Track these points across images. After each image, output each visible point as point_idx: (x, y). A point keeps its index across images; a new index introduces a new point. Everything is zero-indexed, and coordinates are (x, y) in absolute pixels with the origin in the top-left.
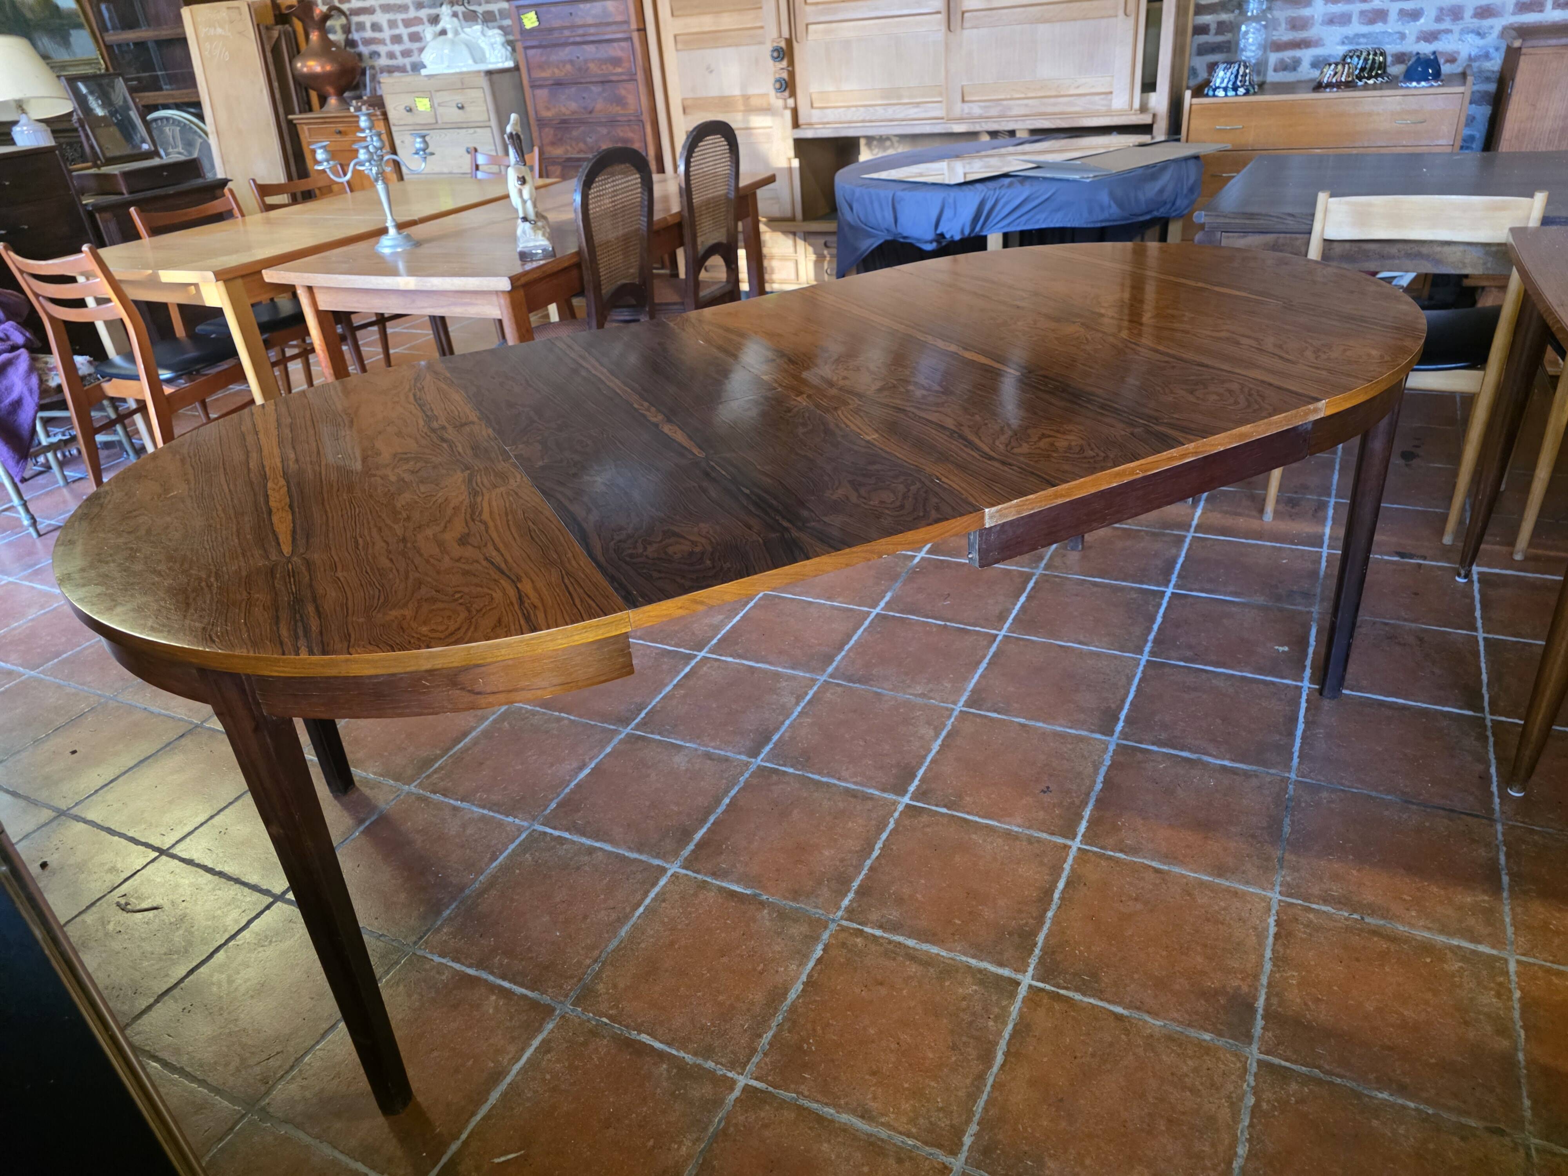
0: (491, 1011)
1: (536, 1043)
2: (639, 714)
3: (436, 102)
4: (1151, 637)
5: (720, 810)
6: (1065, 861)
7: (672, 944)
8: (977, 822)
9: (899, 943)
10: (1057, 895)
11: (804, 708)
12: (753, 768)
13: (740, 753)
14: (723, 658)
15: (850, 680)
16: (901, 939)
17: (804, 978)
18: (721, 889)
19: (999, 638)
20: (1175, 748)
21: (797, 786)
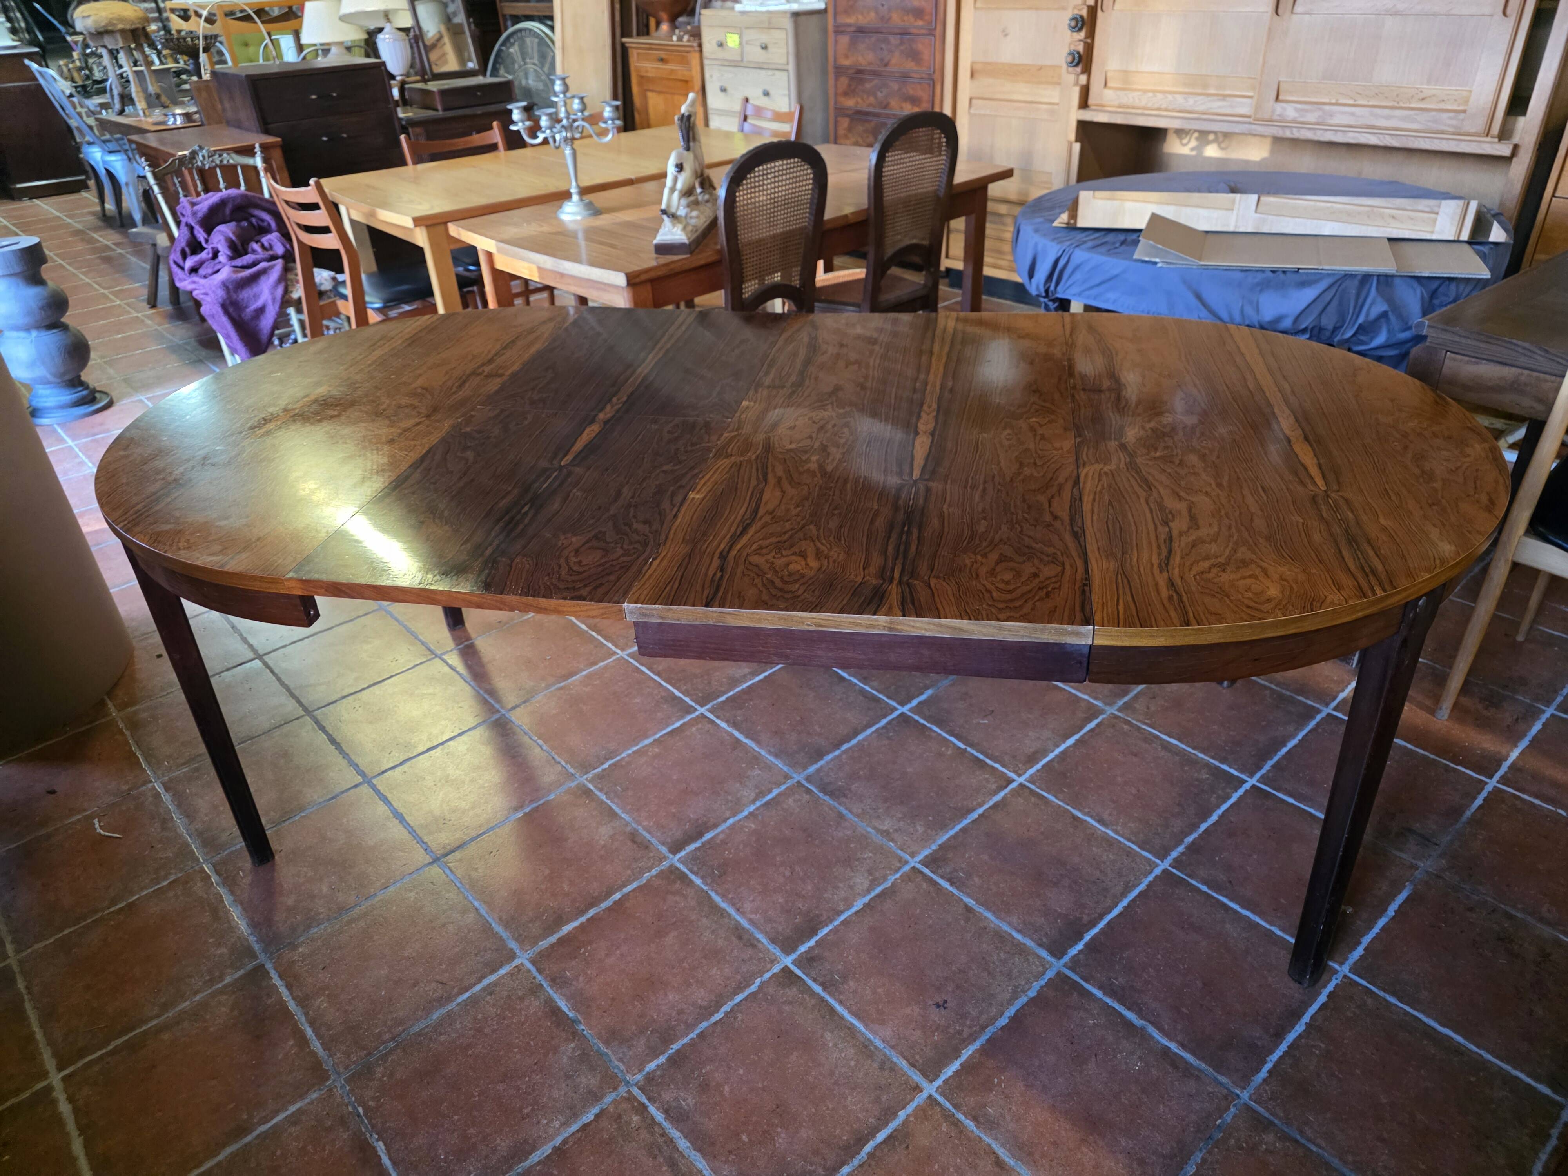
0: (280, 1057)
1: (292, 1109)
2: (603, 764)
3: (745, 39)
4: (1189, 839)
5: (603, 906)
6: (904, 1108)
7: (469, 1046)
8: (842, 1018)
9: (672, 1140)
10: (868, 1148)
11: (757, 809)
12: (665, 864)
13: (663, 844)
14: (718, 722)
15: (824, 790)
16: (675, 1134)
17: (557, 1141)
18: (549, 1001)
19: (1013, 785)
20: (1122, 1003)
21: (693, 903)
